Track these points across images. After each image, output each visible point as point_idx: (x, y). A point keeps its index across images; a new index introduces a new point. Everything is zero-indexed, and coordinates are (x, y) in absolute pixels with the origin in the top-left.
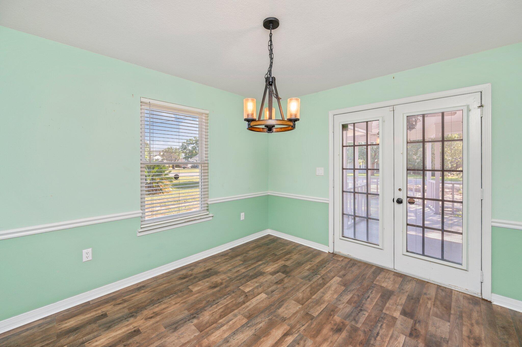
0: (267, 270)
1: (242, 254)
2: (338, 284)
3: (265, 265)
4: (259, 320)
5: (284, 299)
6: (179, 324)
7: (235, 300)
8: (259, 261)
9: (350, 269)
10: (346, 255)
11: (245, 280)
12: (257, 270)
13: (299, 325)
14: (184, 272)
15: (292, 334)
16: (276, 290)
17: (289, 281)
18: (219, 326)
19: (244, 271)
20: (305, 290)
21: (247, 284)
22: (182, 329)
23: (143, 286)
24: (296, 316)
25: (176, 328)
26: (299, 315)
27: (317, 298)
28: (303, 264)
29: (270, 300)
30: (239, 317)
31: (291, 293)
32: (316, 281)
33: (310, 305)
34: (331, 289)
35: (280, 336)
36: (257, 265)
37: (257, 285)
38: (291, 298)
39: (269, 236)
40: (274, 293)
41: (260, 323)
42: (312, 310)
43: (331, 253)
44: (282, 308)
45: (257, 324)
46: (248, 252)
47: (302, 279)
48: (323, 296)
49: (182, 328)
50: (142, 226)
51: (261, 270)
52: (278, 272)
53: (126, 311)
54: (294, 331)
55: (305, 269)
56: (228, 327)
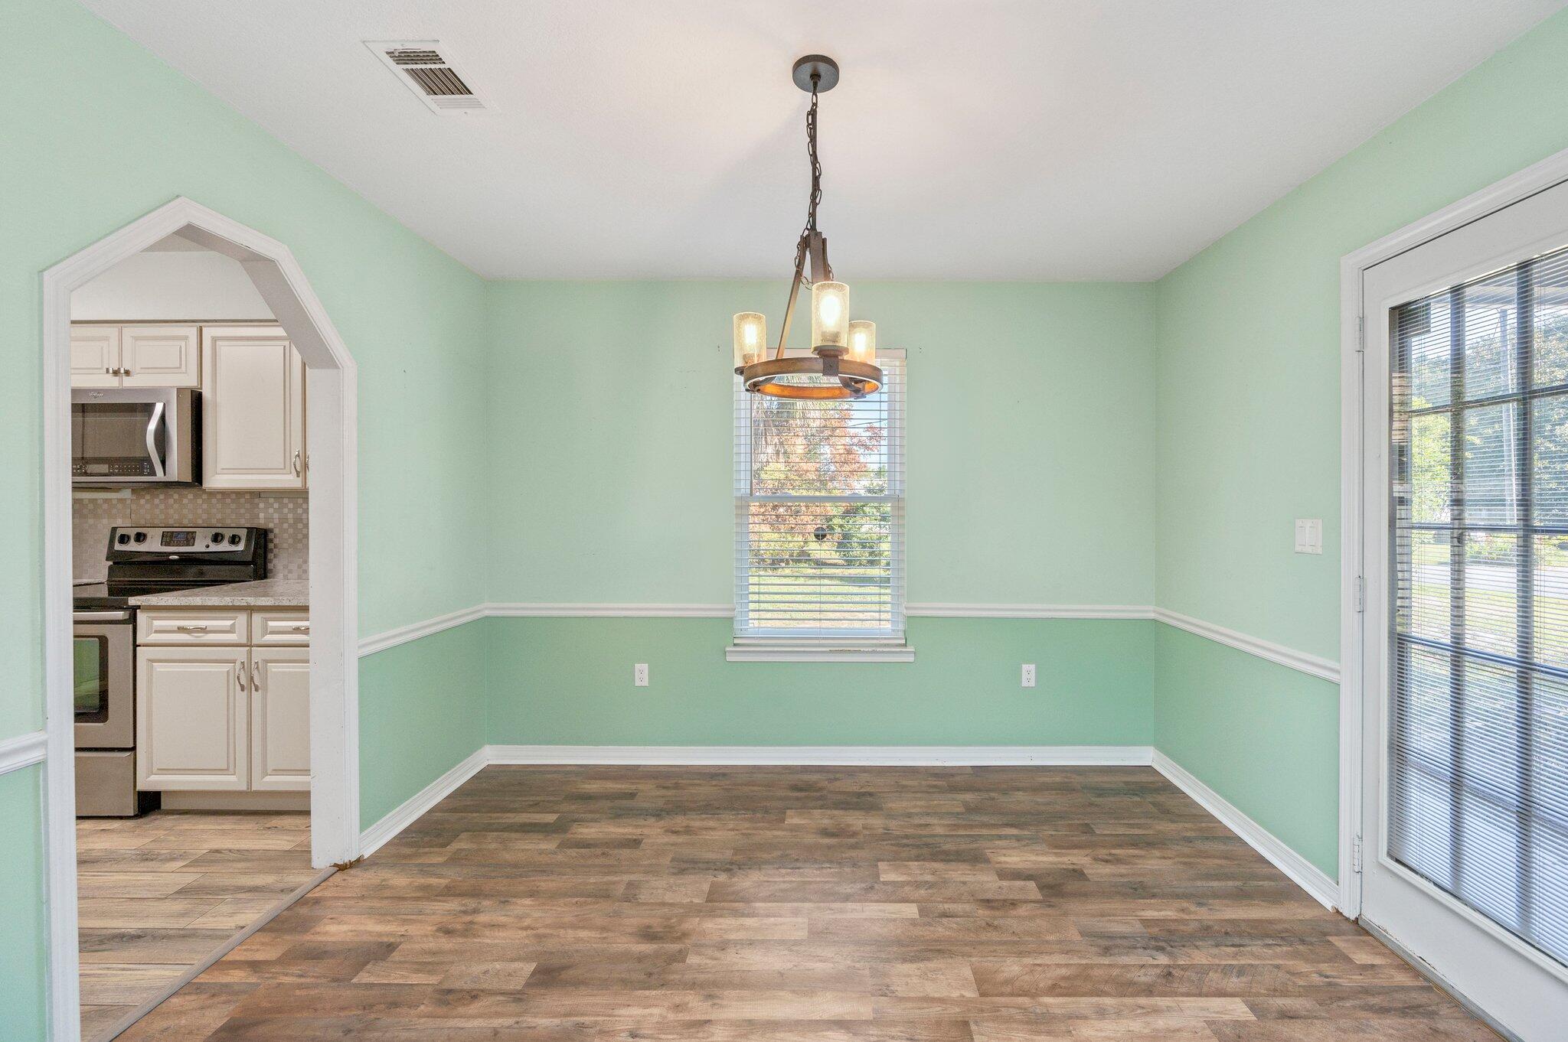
0: (1003, 859)
1: (988, 790)
2: (1210, 1023)
3: (1016, 844)
4: (828, 952)
5: (950, 951)
6: (696, 866)
7: (835, 883)
8: (1012, 826)
9: (1362, 1014)
10: (1414, 959)
11: (914, 852)
12: (975, 846)
13: (902, 1029)
14: (814, 777)
15: (855, 1034)
16: (957, 916)
17: (1031, 918)
18: (746, 912)
19: (940, 831)
20: (1048, 966)
21: (906, 866)
22: (689, 878)
23: (724, 775)
24: (925, 1005)
25: (684, 870)
26: (935, 1010)
27: (1058, 1011)
28: (1154, 896)
29: (911, 928)
30: (800, 920)
31: (992, 948)
32: (1124, 966)
33: (1004, 1012)
34: (1148, 1019)
35: (825, 1017)
36: (994, 832)
37: (929, 878)
38: (973, 959)
39: (1148, 769)
40: (945, 920)
41: (821, 961)
42: (991, 1024)
43: (1347, 919)
44: (914, 966)
45: (814, 957)
46: (1010, 792)
47: (1082, 934)
48: (1086, 1018)
49: (693, 877)
50: (736, 641)
51: (986, 851)
52: (1029, 877)
53: (660, 803)
54: (871, 1032)
55: (1139, 914)
56: (756, 925)
